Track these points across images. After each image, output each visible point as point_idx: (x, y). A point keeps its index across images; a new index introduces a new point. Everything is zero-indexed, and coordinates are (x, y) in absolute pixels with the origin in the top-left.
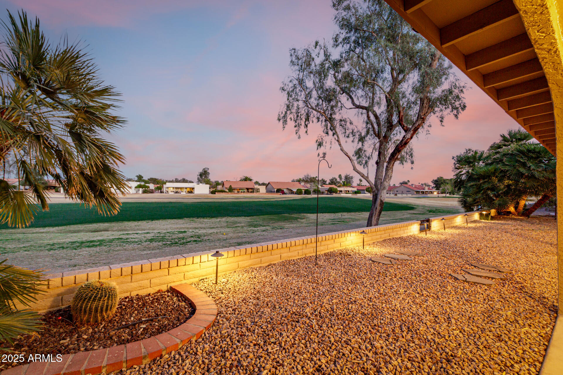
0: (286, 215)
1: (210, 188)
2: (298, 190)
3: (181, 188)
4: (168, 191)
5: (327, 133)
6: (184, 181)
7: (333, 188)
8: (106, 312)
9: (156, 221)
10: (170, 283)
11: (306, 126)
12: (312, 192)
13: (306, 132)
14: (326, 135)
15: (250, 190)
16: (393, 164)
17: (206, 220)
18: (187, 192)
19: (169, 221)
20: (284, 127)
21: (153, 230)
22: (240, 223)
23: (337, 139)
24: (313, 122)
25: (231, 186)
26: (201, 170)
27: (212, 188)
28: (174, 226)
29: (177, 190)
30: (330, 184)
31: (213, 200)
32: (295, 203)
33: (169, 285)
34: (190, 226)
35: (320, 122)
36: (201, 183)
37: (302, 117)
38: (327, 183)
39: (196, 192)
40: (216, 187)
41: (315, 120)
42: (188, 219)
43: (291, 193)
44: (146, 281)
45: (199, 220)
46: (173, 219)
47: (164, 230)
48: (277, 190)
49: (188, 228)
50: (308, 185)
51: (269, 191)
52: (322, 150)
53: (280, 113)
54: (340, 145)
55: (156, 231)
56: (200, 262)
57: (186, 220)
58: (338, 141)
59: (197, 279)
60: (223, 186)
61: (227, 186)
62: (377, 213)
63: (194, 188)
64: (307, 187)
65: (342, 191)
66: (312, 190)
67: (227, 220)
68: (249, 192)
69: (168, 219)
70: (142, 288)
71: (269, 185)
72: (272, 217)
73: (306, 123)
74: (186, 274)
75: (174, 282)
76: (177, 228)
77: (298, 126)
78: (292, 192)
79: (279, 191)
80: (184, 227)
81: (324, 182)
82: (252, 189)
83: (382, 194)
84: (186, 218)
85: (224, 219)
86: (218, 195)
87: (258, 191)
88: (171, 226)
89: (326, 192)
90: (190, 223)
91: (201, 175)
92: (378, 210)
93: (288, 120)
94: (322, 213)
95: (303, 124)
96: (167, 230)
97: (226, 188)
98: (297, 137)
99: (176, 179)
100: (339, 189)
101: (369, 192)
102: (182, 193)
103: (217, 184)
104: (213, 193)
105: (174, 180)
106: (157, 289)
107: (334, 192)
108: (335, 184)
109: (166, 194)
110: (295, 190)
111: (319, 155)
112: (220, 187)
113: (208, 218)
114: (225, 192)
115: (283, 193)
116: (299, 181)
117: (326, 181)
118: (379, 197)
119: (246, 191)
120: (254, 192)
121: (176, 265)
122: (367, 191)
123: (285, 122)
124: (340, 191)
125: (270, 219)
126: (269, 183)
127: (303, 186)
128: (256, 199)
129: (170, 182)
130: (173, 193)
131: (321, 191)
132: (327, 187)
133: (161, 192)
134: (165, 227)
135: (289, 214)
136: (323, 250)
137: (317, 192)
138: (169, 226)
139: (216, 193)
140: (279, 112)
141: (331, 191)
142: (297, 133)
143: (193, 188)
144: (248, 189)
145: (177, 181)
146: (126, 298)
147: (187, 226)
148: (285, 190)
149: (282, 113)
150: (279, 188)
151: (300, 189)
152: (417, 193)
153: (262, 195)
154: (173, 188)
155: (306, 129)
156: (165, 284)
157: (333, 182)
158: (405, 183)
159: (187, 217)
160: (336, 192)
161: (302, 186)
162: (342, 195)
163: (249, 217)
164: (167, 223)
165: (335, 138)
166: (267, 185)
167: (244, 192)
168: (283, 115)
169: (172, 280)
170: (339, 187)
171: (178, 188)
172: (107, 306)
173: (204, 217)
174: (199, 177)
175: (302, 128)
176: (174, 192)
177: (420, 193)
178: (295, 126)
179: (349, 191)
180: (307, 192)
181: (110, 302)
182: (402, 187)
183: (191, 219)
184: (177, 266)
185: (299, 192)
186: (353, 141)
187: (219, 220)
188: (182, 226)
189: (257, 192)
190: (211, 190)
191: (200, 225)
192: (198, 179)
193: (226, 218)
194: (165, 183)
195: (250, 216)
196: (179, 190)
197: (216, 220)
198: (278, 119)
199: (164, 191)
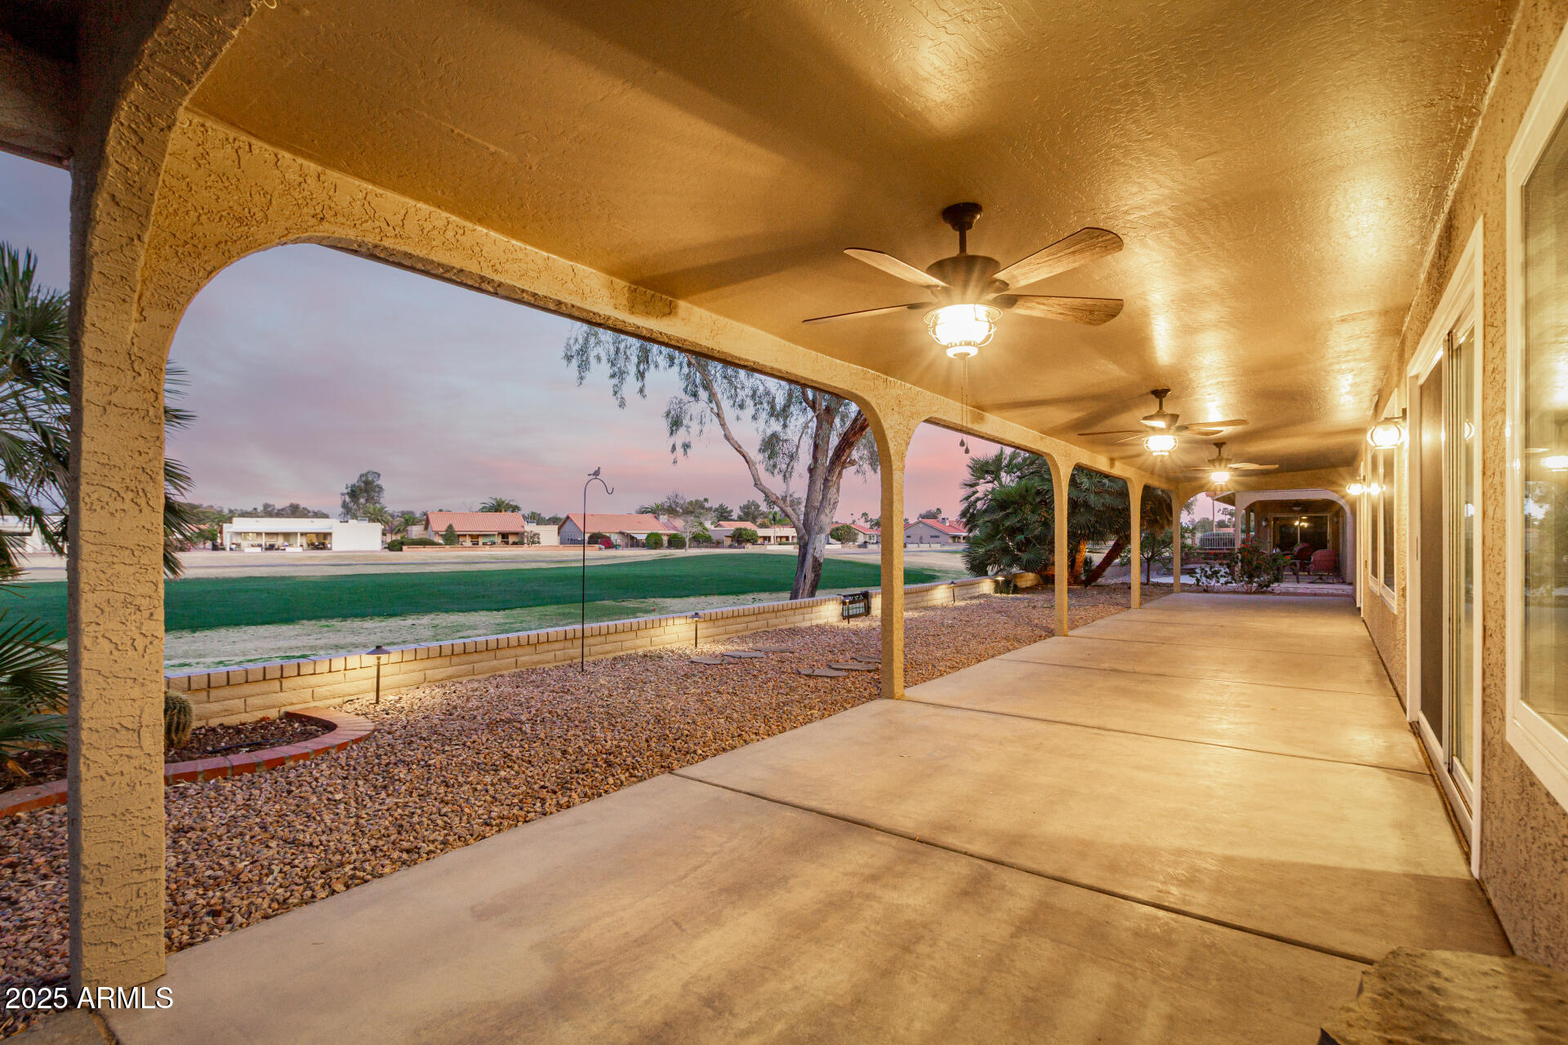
0: (606, 602)
1: (384, 534)
2: (649, 535)
3: (287, 535)
4: (238, 545)
5: (695, 395)
6: (295, 511)
7: (745, 529)
8: (177, 733)
9: (208, 633)
10: (284, 705)
11: (641, 375)
12: (687, 540)
13: (641, 391)
14: (693, 399)
15: (511, 539)
16: (840, 473)
17: (369, 624)
18: (305, 545)
19: (251, 630)
20: (582, 378)
21: (200, 656)
22: (474, 627)
23: (716, 410)
24: (656, 366)
25: (450, 527)
26: (353, 480)
27: (391, 532)
28: (267, 644)
29: (272, 541)
30: (740, 519)
31: (391, 567)
32: (637, 571)
33: (283, 710)
34: (318, 642)
35: (676, 368)
36: (355, 517)
37: (628, 353)
38: (735, 516)
39: (339, 544)
40: (405, 530)
41: (662, 361)
42: (313, 622)
43: (632, 546)
44: (237, 701)
45: (348, 623)
46: (263, 623)
47: (236, 655)
48: (590, 537)
49: (312, 648)
50: (679, 523)
51: (568, 540)
52: (681, 436)
53: (572, 342)
54: (723, 425)
55: (209, 660)
56: (345, 670)
57: (308, 625)
58: (718, 415)
59: (339, 701)
60: (426, 528)
61: (439, 525)
62: (808, 586)
63: (330, 534)
64: (675, 528)
65: (769, 537)
66: (687, 537)
67: (436, 622)
68: (507, 543)
69: (248, 624)
70: (229, 713)
71: (568, 523)
72: (567, 611)
73: (641, 368)
74: (316, 690)
75: (293, 704)
76: (279, 648)
77: (619, 375)
78: (633, 542)
79: (596, 539)
80: (300, 644)
81: (723, 515)
82: (516, 534)
83: (817, 544)
84: (305, 622)
85: (426, 620)
86: (409, 554)
87: (534, 539)
88: (257, 643)
89: (728, 542)
90: (320, 633)
91: (354, 494)
92: (808, 582)
93: (593, 361)
94: (706, 595)
95: (632, 369)
96: (244, 655)
97: (437, 533)
98: (617, 403)
99: (266, 506)
100: (761, 532)
101: (839, 540)
102: (288, 549)
103: (409, 520)
104: (394, 547)
105: (260, 508)
106: (259, 715)
107: (748, 541)
108: (754, 520)
109: (234, 554)
110: (642, 537)
111: (674, 448)
112: (416, 531)
113: (377, 619)
114: (432, 543)
115: (608, 544)
116: (655, 511)
117: (732, 511)
118: (810, 551)
119: (498, 540)
120: (522, 543)
121: (296, 674)
122: (833, 537)
123: (584, 366)
124: (764, 538)
125: (560, 614)
126: (568, 517)
127: (665, 525)
128: (523, 562)
129: (244, 514)
130: (259, 549)
131: (715, 538)
132: (729, 527)
133: (215, 548)
134: (239, 646)
135: (614, 600)
136: (599, 650)
137: (700, 540)
138: (249, 646)
139: (405, 548)
140: (569, 339)
141: (739, 538)
142: (615, 393)
143: (327, 535)
144: (505, 536)
145: (269, 512)
146: (201, 728)
147: (311, 641)
148: (615, 538)
149: (576, 340)
150: (596, 530)
151: (656, 534)
152: (954, 542)
153: (548, 553)
154: (259, 534)
155: (640, 384)
156: (274, 707)
157: (749, 513)
158: (932, 515)
159: (309, 619)
160: (752, 539)
161: (663, 526)
162: (769, 548)
163: (501, 613)
164: (246, 638)
165: (712, 409)
166: (561, 523)
167: (493, 543)
168: (578, 347)
169: (290, 701)
170: (763, 526)
171: (277, 534)
172: (178, 724)
173: (363, 616)
174: (348, 499)
175: (631, 380)
176: (260, 546)
177: (962, 540)
178: (613, 376)
179: (787, 538)
180: (675, 542)
181: (182, 716)
182: (921, 525)
183: (323, 622)
184: (299, 675)
185: (654, 542)
186: (754, 418)
187: (409, 622)
188: (293, 643)
189: (533, 543)
190: (389, 540)
191: (350, 639)
192: (345, 505)
193: (433, 616)
194: (229, 520)
195: (504, 609)
196: (280, 541)
197: (403, 623)
198: (566, 355)
199: (227, 543)
